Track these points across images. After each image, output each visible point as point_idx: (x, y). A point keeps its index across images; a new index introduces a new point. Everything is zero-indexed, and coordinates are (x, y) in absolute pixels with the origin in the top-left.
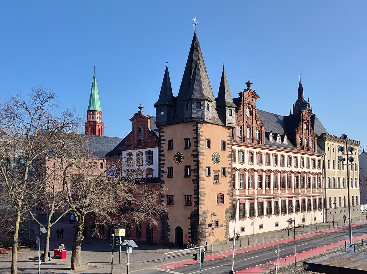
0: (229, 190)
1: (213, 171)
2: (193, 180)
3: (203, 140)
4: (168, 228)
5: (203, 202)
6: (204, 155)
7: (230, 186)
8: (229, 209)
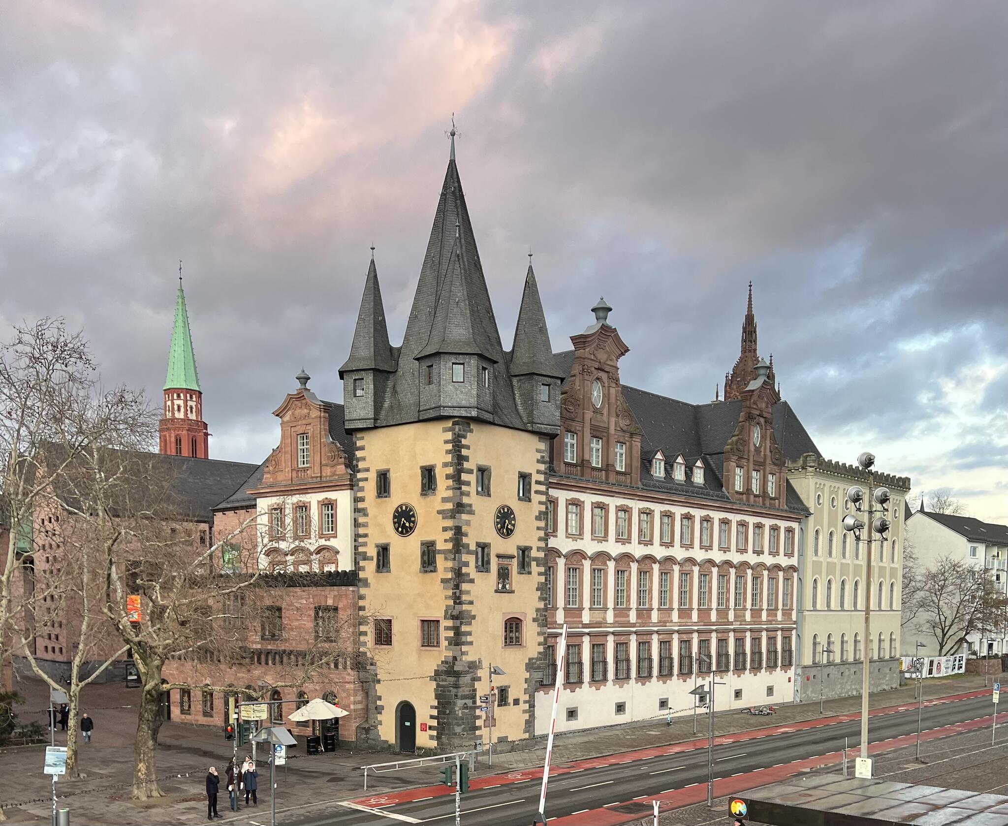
0: (537, 610)
1: (497, 555)
2: (443, 581)
3: (470, 472)
4: (379, 703)
5: (469, 639)
6: (471, 513)
7: (540, 599)
8: (537, 659)
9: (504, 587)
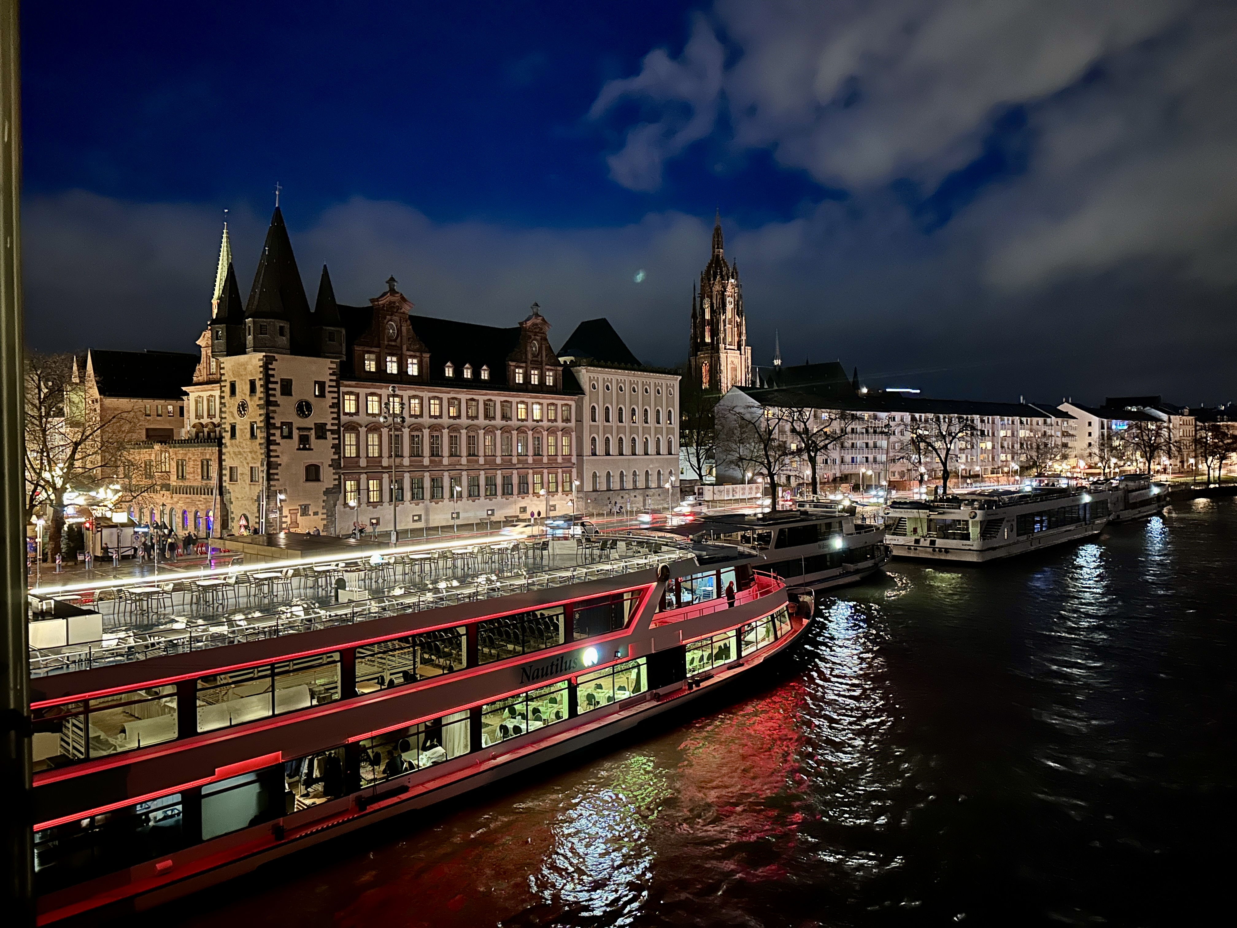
1: (298, 429)
3: (276, 383)
5: (276, 477)
6: (279, 405)
7: (334, 453)
8: (333, 488)
9: (304, 446)
